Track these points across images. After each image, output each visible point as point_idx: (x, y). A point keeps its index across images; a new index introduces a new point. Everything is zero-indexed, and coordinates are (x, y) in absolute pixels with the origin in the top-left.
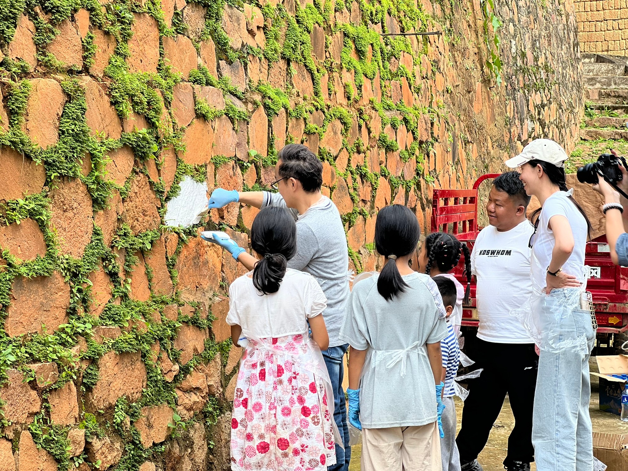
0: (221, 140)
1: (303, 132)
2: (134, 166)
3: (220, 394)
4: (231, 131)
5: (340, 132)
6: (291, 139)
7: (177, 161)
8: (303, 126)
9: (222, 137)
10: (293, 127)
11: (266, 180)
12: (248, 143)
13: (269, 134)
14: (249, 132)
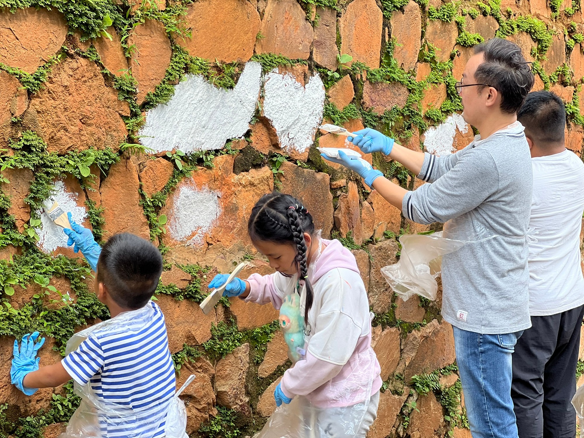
0: (280, 31)
1: (454, 42)
2: (64, 44)
3: (241, 406)
4: (302, 22)
5: (529, 52)
6: (429, 50)
7: (173, 50)
8: (455, 34)
9: (281, 28)
10: (435, 33)
11: (372, 101)
12: (338, 43)
13: (383, 36)
14: (341, 29)
